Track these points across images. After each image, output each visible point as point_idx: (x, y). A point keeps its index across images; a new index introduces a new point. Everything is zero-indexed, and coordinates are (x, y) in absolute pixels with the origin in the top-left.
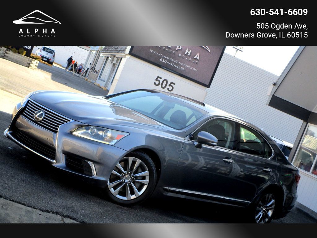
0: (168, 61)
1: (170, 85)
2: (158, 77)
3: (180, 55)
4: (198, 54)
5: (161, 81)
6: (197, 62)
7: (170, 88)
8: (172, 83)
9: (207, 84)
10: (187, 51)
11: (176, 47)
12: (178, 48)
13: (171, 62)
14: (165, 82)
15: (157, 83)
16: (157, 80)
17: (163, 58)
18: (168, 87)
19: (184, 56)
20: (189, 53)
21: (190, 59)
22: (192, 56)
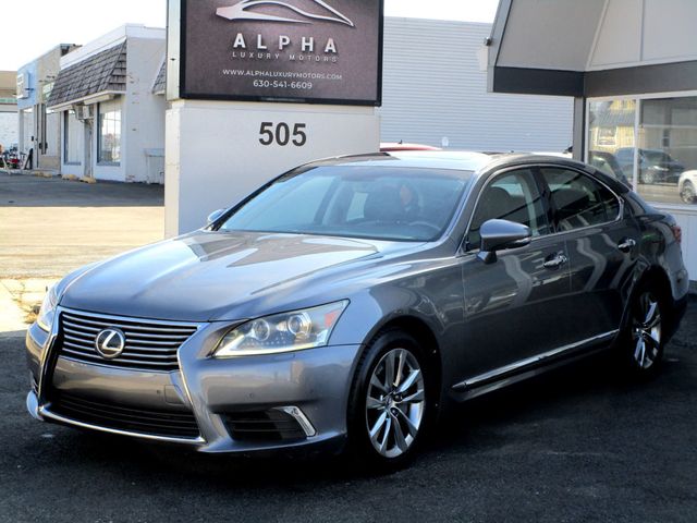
0: (271, 80)
1: (295, 133)
2: (264, 124)
3: (292, 57)
4: (331, 41)
5: (273, 129)
6: (334, 58)
7: (299, 138)
8: (297, 126)
9: (374, 98)
10: (304, 44)
11: (278, 43)
12: (281, 44)
13: (280, 79)
14: (282, 129)
15: (266, 137)
16: (262, 132)
17: (258, 77)
18: (292, 137)
19: (301, 57)
20: (311, 44)
21: (317, 58)
22: (319, 49)
